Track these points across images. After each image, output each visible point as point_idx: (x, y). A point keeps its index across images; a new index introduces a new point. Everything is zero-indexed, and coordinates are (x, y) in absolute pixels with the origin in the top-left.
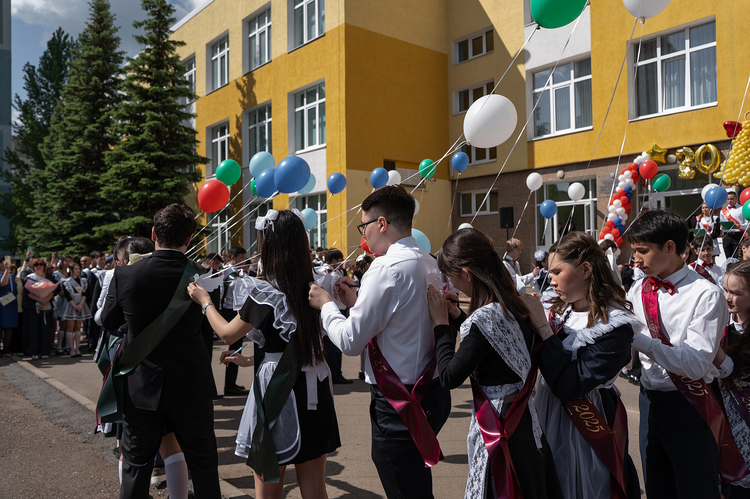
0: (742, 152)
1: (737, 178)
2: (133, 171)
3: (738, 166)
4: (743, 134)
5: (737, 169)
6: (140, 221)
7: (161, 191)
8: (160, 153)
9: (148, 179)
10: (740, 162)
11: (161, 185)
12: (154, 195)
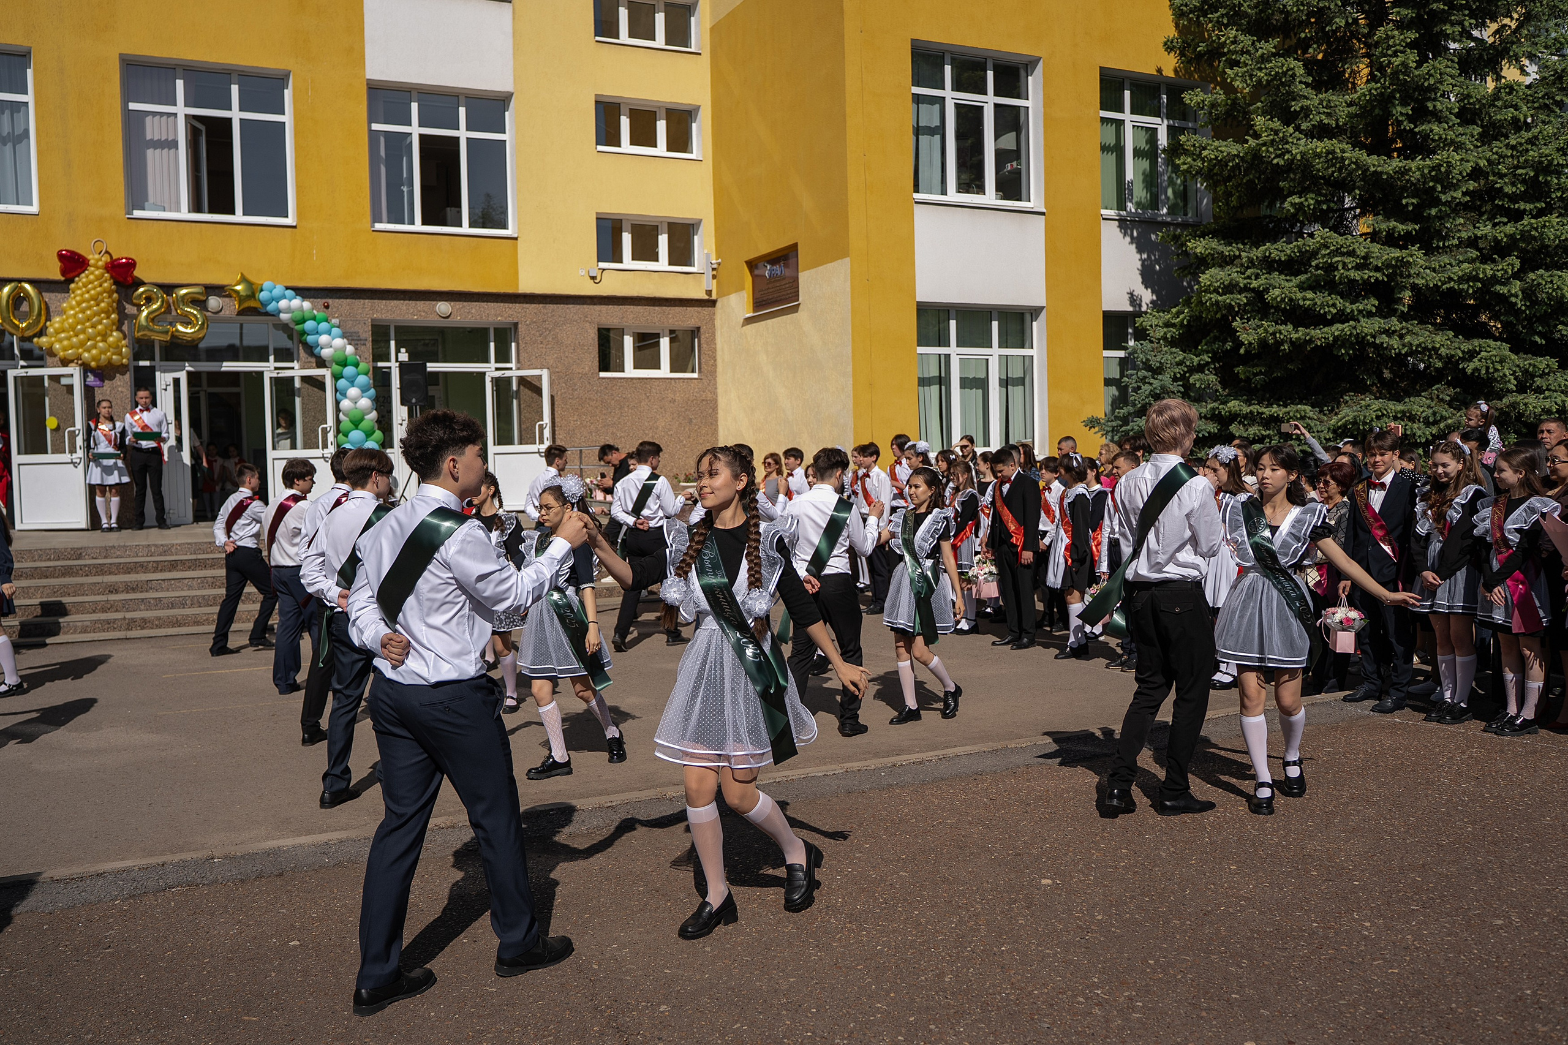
0: (89, 308)
1: (80, 350)
3: (83, 331)
4: (92, 277)
5: (82, 337)
10: (88, 324)
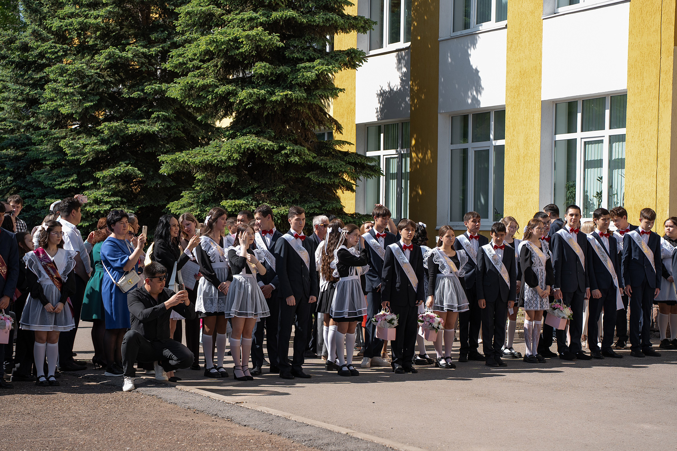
2: (238, 48)
6: (252, 146)
7: (291, 87)
8: (290, 13)
9: (268, 65)
11: (290, 77)
12: (279, 95)
